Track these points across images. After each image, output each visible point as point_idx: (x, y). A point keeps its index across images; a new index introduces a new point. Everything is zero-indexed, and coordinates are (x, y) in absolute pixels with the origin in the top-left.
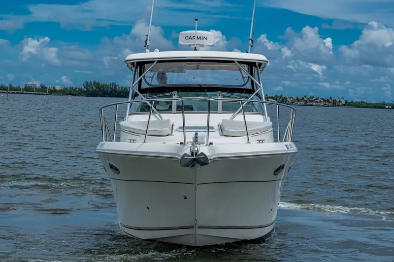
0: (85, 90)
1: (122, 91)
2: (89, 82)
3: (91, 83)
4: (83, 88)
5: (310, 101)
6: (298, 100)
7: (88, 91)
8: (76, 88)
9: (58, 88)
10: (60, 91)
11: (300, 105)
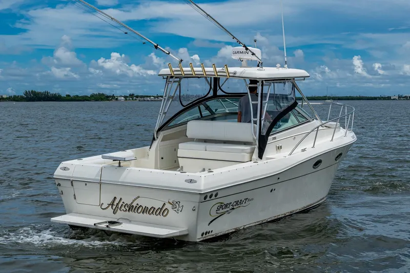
0: (25, 97)
1: (53, 97)
2: (28, 91)
3: (29, 91)
4: (23, 95)
7: (27, 97)
8: (18, 96)
9: (5, 96)
10: (7, 98)
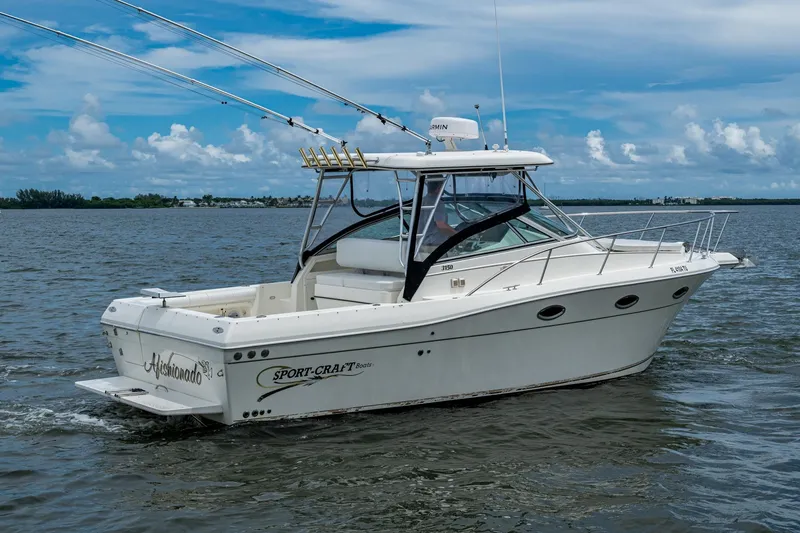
0: (20, 200)
1: (68, 200)
3: (26, 191)
4: (16, 198)
5: (305, 202)
6: (290, 201)
7: (23, 201)
8: (7, 199)
11: (294, 207)
